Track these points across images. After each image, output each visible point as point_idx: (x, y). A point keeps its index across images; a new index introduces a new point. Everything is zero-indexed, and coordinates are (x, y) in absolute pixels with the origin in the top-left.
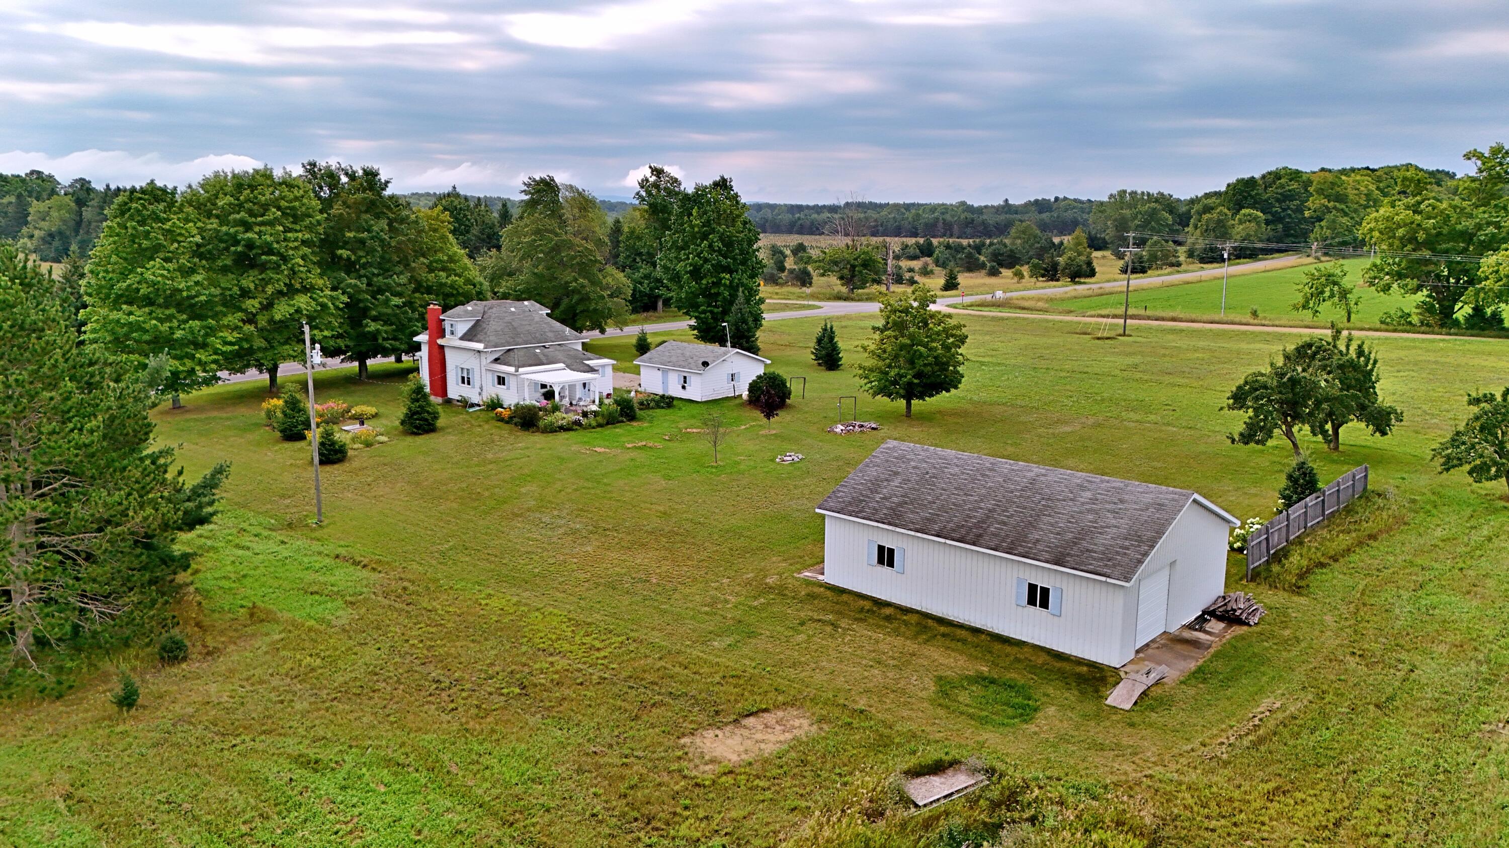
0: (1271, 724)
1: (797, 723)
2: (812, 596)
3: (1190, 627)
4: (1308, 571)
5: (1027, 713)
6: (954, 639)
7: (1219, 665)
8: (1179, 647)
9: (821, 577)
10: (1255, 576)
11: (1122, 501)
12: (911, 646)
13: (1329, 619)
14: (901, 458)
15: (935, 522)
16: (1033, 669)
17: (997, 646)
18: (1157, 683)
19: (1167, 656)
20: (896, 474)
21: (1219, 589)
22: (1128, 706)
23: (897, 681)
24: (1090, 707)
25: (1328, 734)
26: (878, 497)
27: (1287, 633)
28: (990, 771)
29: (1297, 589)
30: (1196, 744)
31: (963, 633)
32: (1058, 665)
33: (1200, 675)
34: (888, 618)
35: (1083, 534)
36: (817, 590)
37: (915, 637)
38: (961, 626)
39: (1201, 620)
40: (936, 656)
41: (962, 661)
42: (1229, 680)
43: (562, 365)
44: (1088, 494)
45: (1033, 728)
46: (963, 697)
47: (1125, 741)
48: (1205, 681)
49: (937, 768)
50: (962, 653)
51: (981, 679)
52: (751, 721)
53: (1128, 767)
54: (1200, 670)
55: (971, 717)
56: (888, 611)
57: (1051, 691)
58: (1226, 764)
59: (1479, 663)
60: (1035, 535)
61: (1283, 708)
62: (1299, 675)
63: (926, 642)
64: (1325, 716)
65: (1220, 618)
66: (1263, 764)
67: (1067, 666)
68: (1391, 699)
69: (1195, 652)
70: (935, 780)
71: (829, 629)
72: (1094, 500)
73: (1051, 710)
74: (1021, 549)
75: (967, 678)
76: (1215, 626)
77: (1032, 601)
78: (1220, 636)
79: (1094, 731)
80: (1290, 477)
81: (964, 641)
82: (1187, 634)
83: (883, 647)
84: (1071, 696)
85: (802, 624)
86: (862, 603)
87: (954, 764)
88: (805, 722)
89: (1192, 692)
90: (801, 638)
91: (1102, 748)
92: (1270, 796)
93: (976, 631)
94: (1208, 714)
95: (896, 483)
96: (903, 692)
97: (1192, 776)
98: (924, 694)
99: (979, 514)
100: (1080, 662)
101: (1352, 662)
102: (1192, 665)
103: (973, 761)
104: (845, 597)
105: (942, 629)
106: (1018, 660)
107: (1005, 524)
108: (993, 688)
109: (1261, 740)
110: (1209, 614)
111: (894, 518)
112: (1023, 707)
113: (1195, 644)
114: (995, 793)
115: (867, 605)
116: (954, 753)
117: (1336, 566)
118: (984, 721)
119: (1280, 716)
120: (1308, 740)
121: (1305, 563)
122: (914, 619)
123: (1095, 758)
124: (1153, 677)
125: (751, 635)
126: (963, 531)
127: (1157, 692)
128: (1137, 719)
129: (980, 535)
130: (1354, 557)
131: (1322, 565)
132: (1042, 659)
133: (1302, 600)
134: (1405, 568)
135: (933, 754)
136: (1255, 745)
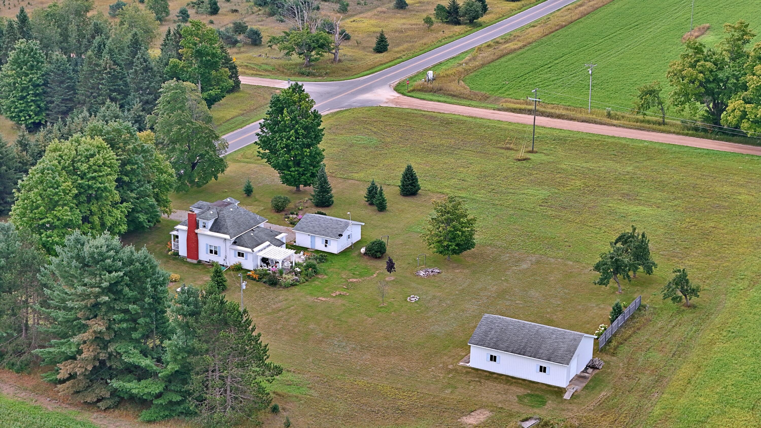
0: (603, 399)
1: (486, 412)
2: (468, 373)
3: (583, 372)
4: (618, 347)
5: (544, 403)
6: (518, 383)
7: (591, 384)
8: (581, 379)
9: (468, 365)
10: (602, 350)
11: (564, 338)
12: (507, 387)
13: (621, 364)
14: (491, 322)
15: (510, 348)
16: (543, 390)
17: (531, 384)
18: (576, 391)
19: (577, 382)
20: (492, 329)
21: (591, 357)
22: (569, 398)
23: (506, 398)
24: (559, 400)
25: (616, 400)
26: (488, 338)
27: (609, 370)
28: (540, 419)
29: (613, 354)
30: (586, 406)
31: (520, 381)
32: (549, 388)
33: (586, 387)
34: (496, 378)
35: (555, 350)
36: (468, 370)
37: (506, 384)
38: (519, 379)
39: (586, 369)
40: (514, 389)
41: (522, 390)
42: (594, 388)
43: (267, 243)
44: (554, 336)
45: (546, 407)
46: (526, 400)
47: (569, 408)
48: (587, 389)
49: (526, 420)
50: (522, 387)
51: (528, 395)
52: (473, 413)
53: (571, 414)
54: (586, 386)
55: (530, 406)
56: (495, 376)
57: (548, 396)
58: (593, 410)
59: (656, 376)
60: (541, 351)
61: (606, 394)
62: (611, 385)
63: (510, 385)
64: (616, 395)
65: (591, 368)
66: (601, 409)
67: (552, 389)
68: (632, 389)
69: (585, 380)
70: (527, 422)
71: (479, 383)
72: (556, 338)
73: (550, 402)
74: (538, 356)
75: (525, 395)
76: (590, 370)
77: (541, 371)
78: (591, 374)
79: (562, 406)
80: (614, 309)
81: (521, 384)
82: (582, 374)
83: (498, 388)
84: (554, 397)
85: (469, 382)
86: (486, 373)
87: (530, 418)
88: (488, 412)
89: (584, 393)
90: (472, 387)
91: (564, 410)
92: (602, 417)
93: (524, 380)
94: (589, 398)
95: (493, 333)
96: (509, 401)
97: (585, 414)
98: (515, 401)
99: (523, 344)
100: (555, 387)
101: (625, 378)
102: (584, 385)
103: (535, 417)
104: (480, 372)
105: (514, 380)
106: (538, 388)
107: (531, 347)
108: (533, 397)
109: (601, 404)
110: (588, 367)
111: (496, 347)
112: (542, 402)
113: (584, 377)
114: (543, 423)
115: (488, 374)
116: (530, 416)
117: (626, 342)
118: (533, 407)
119: (605, 397)
120: (611, 402)
121: (616, 344)
122: (504, 378)
123: (563, 413)
124: (575, 389)
125: (456, 388)
126: (519, 351)
127: (576, 394)
128: (571, 402)
129: (525, 352)
130: (632, 339)
131: (621, 343)
132: (544, 387)
133: (614, 358)
134: (646, 342)
135: (524, 416)
136: (599, 405)
